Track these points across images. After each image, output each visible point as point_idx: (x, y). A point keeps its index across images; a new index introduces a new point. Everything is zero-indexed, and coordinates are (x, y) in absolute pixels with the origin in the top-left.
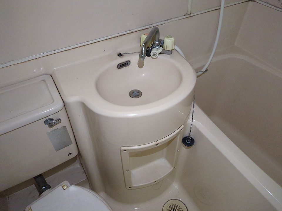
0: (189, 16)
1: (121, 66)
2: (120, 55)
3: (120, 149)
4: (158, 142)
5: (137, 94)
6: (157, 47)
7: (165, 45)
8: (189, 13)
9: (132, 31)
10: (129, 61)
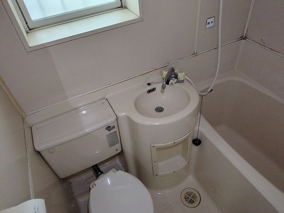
0: (195, 55)
1: (150, 91)
2: (149, 84)
3: (150, 146)
4: (175, 141)
5: (160, 109)
6: (173, 79)
7: (179, 77)
8: (196, 53)
9: (157, 68)
10: (155, 88)
